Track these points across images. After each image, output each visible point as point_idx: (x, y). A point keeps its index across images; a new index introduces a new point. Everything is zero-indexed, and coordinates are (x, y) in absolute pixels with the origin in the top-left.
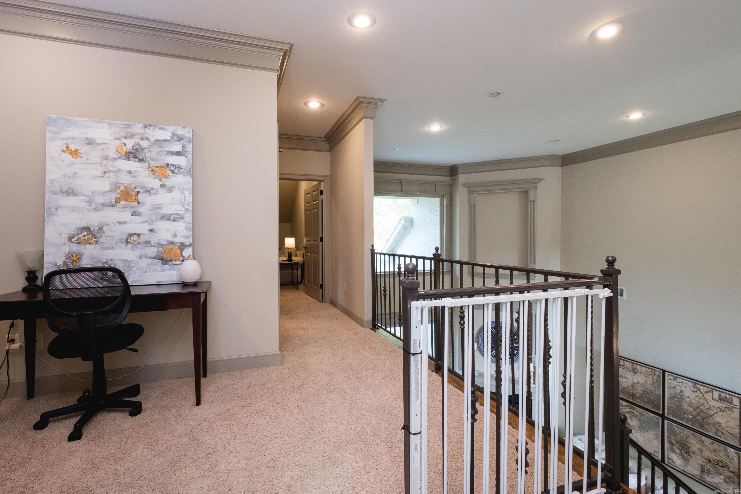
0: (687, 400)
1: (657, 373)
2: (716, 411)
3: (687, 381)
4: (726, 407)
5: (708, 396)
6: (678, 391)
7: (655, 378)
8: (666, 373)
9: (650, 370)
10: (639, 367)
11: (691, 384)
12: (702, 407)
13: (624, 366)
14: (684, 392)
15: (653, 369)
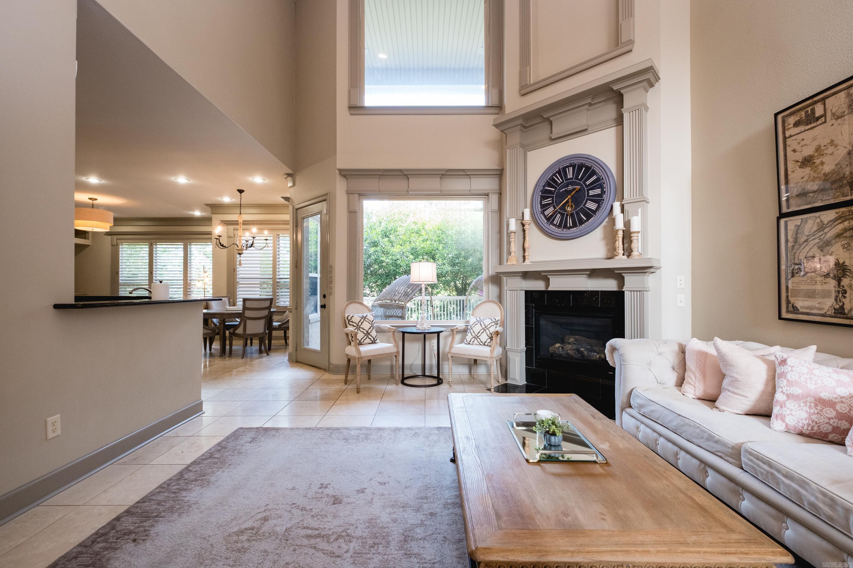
13: (825, 116)
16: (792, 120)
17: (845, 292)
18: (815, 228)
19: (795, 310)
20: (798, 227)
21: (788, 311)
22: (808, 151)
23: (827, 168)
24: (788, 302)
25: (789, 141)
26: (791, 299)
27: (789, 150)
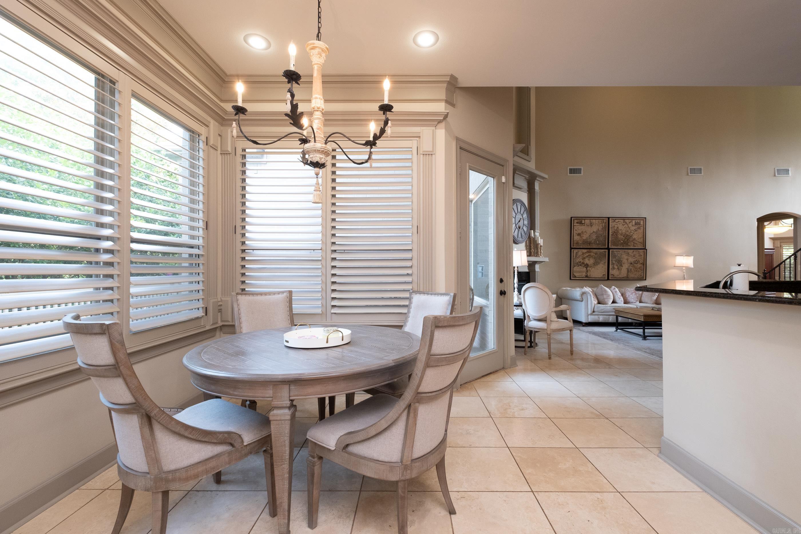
0: (620, 232)
1: (605, 221)
2: (633, 232)
3: (621, 219)
4: (638, 228)
5: (630, 225)
6: (616, 228)
7: (603, 225)
8: (610, 219)
9: (601, 220)
10: (594, 221)
11: (622, 221)
12: (627, 233)
13: (584, 224)
14: (619, 227)
15: (602, 219)
16: (576, 221)
17: (588, 271)
18: (581, 254)
19: (575, 277)
20: (577, 253)
21: (573, 277)
22: (580, 232)
23: (584, 238)
24: (573, 274)
25: (575, 227)
26: (574, 273)
27: (574, 230)
